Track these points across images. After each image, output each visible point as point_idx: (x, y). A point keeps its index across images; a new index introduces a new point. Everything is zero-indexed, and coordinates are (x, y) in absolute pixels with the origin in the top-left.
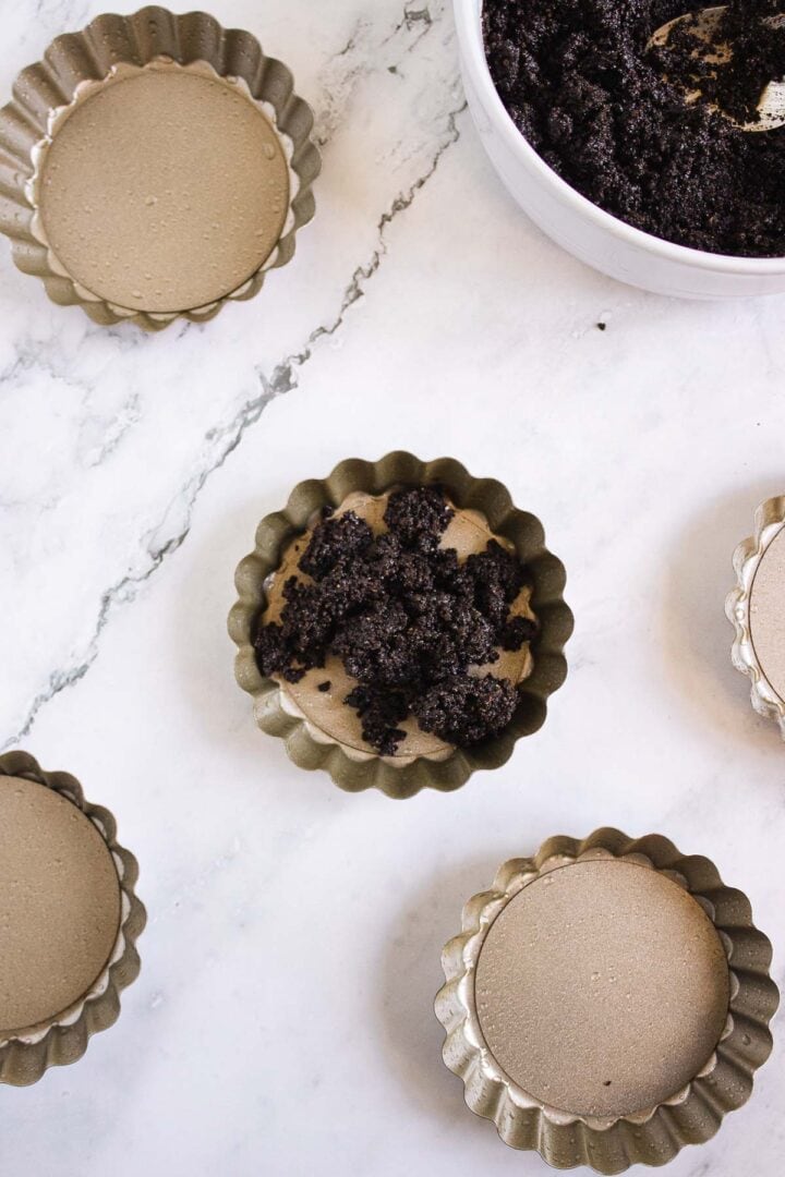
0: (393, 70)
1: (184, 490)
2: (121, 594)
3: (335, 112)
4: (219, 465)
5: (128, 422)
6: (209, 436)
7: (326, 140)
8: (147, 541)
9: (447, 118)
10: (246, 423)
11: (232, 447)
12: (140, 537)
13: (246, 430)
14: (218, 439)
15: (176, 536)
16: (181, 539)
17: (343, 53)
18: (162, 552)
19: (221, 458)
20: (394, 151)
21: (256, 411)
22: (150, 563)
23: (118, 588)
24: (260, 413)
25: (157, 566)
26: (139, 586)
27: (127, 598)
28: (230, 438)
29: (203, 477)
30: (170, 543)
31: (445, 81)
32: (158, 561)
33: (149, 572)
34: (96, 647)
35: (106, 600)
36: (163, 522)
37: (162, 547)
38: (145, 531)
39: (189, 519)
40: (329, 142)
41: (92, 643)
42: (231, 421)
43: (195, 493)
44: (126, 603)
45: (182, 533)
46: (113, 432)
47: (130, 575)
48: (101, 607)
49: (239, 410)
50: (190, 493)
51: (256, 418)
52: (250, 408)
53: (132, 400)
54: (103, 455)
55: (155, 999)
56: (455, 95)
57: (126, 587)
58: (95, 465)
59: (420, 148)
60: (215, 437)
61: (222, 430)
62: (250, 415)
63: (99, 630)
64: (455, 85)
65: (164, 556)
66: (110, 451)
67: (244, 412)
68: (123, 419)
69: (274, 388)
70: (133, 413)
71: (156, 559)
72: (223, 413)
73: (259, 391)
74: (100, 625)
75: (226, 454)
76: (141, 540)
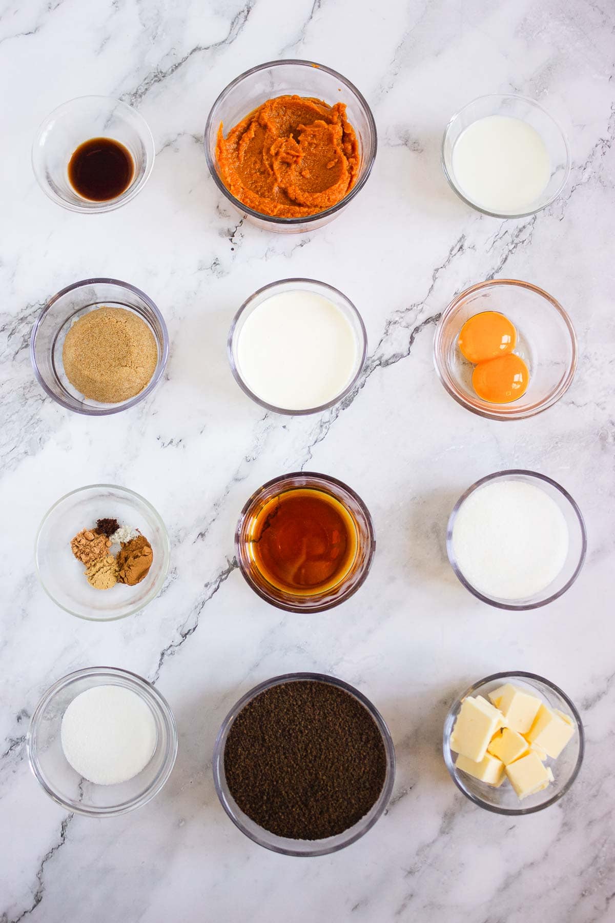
0: (284, 427)
1: (195, 608)
2: (169, 652)
3: (260, 445)
4: (210, 598)
5: (172, 579)
6: (206, 586)
7: (256, 458)
8: (180, 630)
9: (308, 448)
10: (222, 580)
11: (216, 590)
12: (176, 627)
13: (222, 583)
14: (210, 587)
15: (192, 628)
16: (194, 629)
17: (264, 419)
18: (186, 634)
19: (211, 595)
20: (284, 463)
21: (226, 575)
22: (181, 639)
23: (169, 649)
24: (227, 577)
25: (184, 640)
26: (177, 648)
27: (171, 654)
28: (215, 586)
29: (203, 603)
30: (189, 631)
31: (306, 432)
32: (184, 638)
33: (181, 643)
34: (158, 674)
35: (163, 654)
36: (187, 621)
37: (186, 632)
38: (179, 625)
39: (197, 621)
40: (257, 459)
41: (157, 672)
42: (215, 580)
43: (200, 610)
44: (171, 656)
45: (195, 626)
46: (166, 584)
47: (172, 644)
48: (160, 658)
49: (219, 575)
50: (198, 609)
51: (226, 578)
52: (223, 574)
53: (174, 570)
54: (162, 592)
55: (181, 822)
56: (311, 438)
57: (171, 649)
58: (158, 597)
59: (295, 462)
60: (209, 586)
61: (212, 583)
62: (223, 577)
63: (159, 667)
64: (310, 434)
65: (187, 636)
66: (165, 591)
67: (220, 575)
68: (170, 578)
69: (233, 565)
70: (174, 576)
71: (183, 637)
72: (212, 576)
73: (227, 567)
74: (160, 665)
75: (213, 593)
76: (177, 629)
